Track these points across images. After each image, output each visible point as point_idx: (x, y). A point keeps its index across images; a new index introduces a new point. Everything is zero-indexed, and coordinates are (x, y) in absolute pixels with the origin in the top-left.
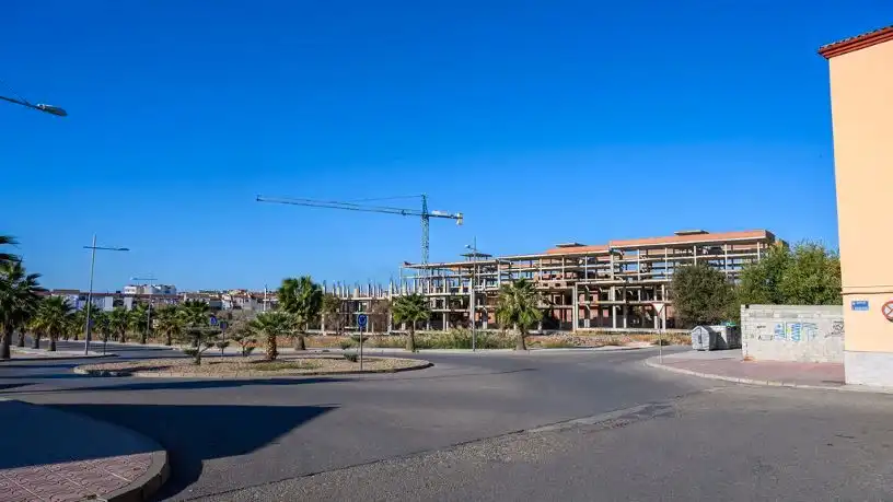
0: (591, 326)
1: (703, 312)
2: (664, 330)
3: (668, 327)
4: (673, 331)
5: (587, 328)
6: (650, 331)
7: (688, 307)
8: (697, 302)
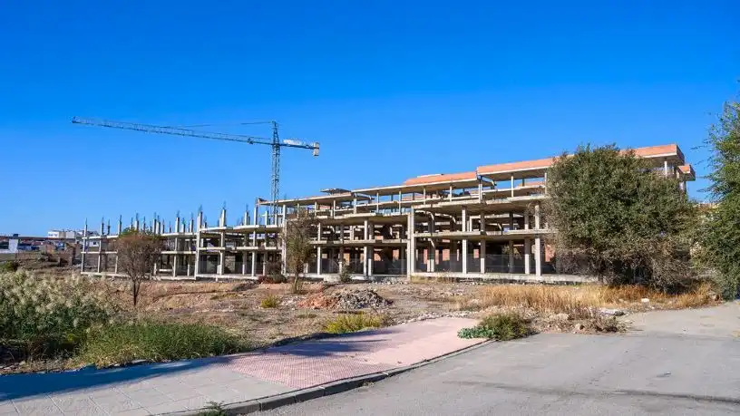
0: (436, 270)
1: (613, 241)
2: (538, 277)
3: (544, 272)
4: (552, 278)
5: (431, 272)
6: (517, 277)
7: (582, 229)
8: (600, 220)
